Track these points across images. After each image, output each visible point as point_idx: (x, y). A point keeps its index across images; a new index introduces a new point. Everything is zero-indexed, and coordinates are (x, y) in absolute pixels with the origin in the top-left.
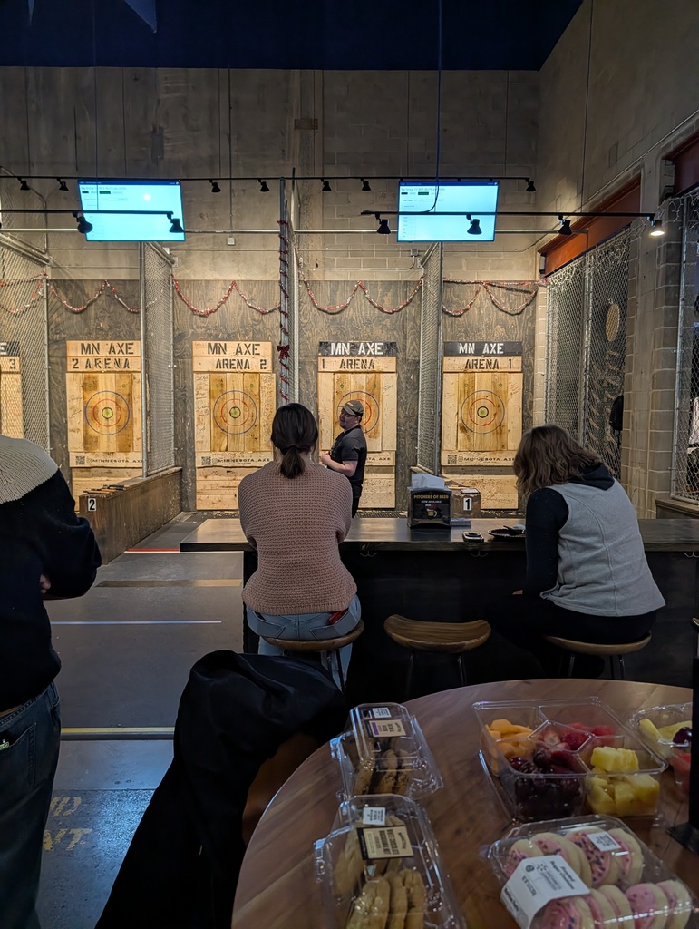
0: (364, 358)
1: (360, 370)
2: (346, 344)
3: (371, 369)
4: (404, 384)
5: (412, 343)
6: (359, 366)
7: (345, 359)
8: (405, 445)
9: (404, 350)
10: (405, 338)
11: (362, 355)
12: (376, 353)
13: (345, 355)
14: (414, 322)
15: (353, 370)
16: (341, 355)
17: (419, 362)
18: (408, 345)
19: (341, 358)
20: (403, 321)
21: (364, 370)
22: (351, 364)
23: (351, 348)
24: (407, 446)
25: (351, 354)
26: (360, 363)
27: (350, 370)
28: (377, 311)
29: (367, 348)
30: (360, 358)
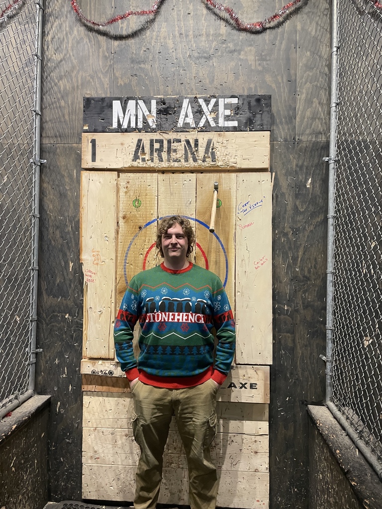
0: (191, 136)
1: (183, 164)
2: (147, 103)
3: (209, 163)
4: (289, 200)
5: (309, 102)
6: (180, 154)
7: (146, 138)
8: (292, 350)
9: (291, 118)
10: (293, 92)
11: (186, 128)
12: (222, 123)
13: (146, 128)
14: (315, 52)
15: (164, 165)
16: (137, 130)
17: (327, 147)
18: (300, 106)
19: (133, 138)
20: (288, 49)
21: (191, 164)
22: (160, 150)
23: (159, 112)
24: (299, 351)
25: (160, 128)
26: (180, 147)
27: (156, 164)
29: (199, 112)
30: (182, 136)
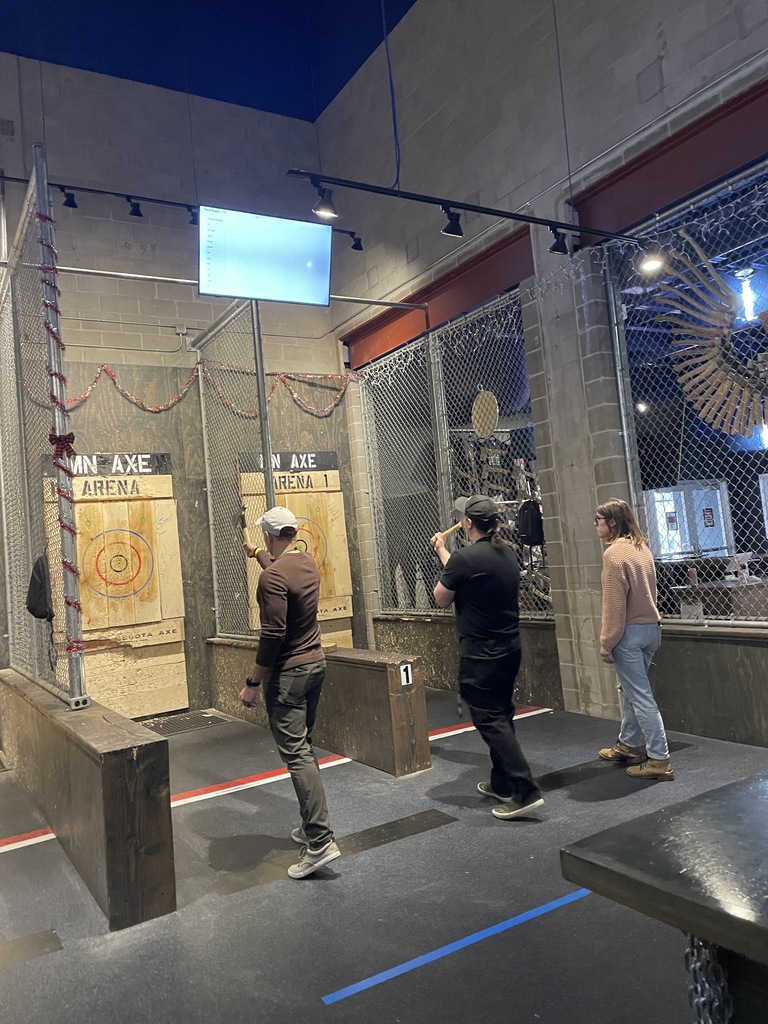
0: (122, 479)
1: (117, 496)
2: (90, 458)
3: (135, 495)
4: (186, 516)
5: (192, 456)
6: (116, 489)
7: (90, 481)
8: (195, 607)
9: (182, 466)
10: (182, 448)
11: (117, 473)
12: (141, 470)
13: (90, 474)
14: (193, 425)
15: (105, 497)
16: (83, 475)
17: (205, 482)
18: (187, 457)
19: (84, 479)
20: (176, 424)
21: (123, 496)
22: (101, 488)
23: (99, 463)
24: (199, 607)
25: (100, 473)
26: (115, 486)
27: (99, 497)
28: (134, 409)
29: (125, 463)
30: (116, 478)
